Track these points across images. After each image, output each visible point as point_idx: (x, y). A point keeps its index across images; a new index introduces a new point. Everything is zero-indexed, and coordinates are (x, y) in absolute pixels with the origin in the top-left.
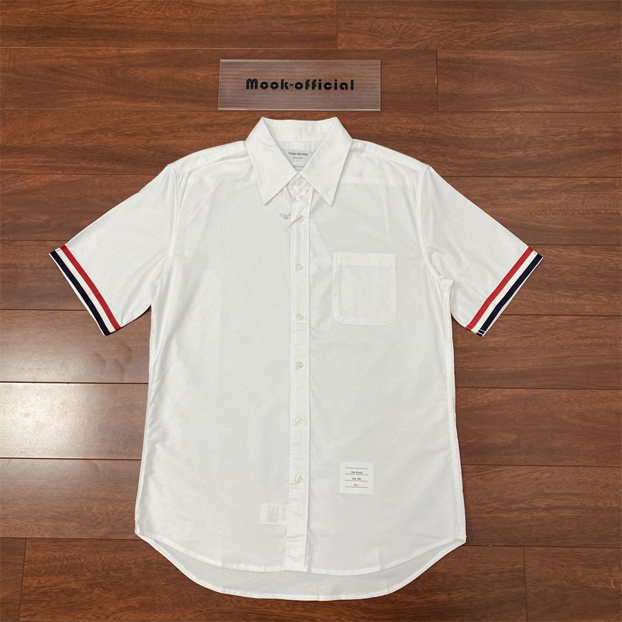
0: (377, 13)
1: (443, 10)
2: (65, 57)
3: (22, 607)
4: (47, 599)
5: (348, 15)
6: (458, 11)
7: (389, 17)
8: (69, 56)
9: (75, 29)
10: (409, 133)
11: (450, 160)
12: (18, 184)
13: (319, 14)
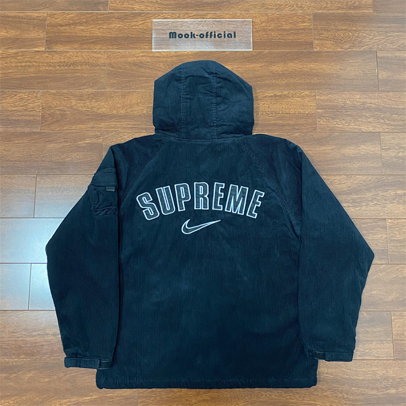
0: (338, 27)
1: (380, 25)
2: (143, 56)
3: (139, 401)
4: (154, 395)
5: (319, 28)
6: (389, 26)
7: (345, 30)
8: (145, 56)
9: (147, 38)
10: (361, 104)
11: (387, 122)
12: (118, 139)
13: (302, 27)
